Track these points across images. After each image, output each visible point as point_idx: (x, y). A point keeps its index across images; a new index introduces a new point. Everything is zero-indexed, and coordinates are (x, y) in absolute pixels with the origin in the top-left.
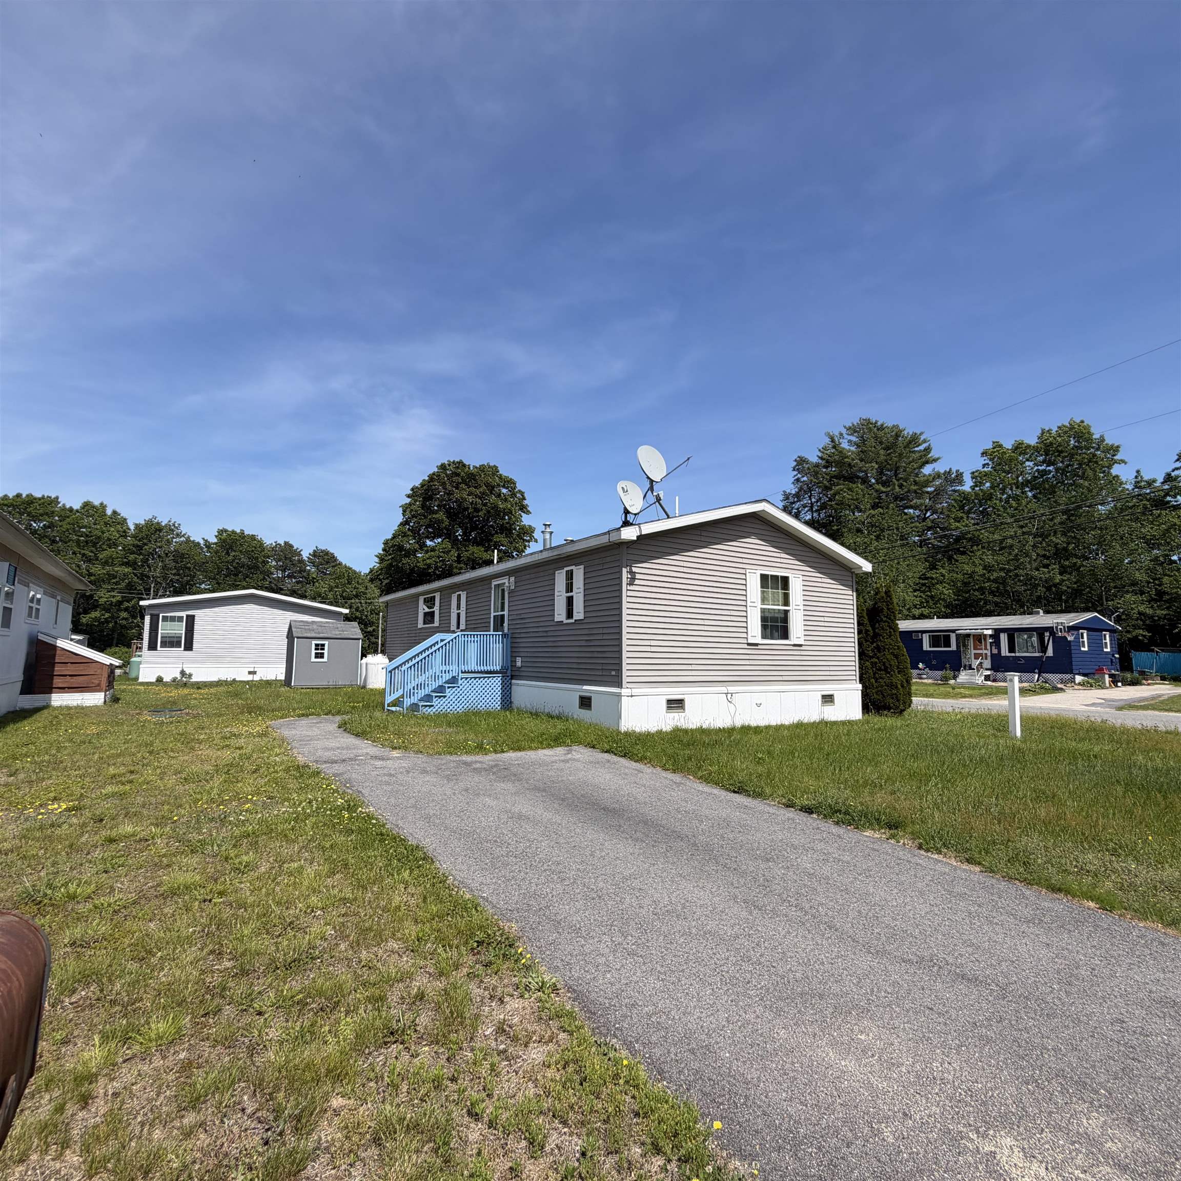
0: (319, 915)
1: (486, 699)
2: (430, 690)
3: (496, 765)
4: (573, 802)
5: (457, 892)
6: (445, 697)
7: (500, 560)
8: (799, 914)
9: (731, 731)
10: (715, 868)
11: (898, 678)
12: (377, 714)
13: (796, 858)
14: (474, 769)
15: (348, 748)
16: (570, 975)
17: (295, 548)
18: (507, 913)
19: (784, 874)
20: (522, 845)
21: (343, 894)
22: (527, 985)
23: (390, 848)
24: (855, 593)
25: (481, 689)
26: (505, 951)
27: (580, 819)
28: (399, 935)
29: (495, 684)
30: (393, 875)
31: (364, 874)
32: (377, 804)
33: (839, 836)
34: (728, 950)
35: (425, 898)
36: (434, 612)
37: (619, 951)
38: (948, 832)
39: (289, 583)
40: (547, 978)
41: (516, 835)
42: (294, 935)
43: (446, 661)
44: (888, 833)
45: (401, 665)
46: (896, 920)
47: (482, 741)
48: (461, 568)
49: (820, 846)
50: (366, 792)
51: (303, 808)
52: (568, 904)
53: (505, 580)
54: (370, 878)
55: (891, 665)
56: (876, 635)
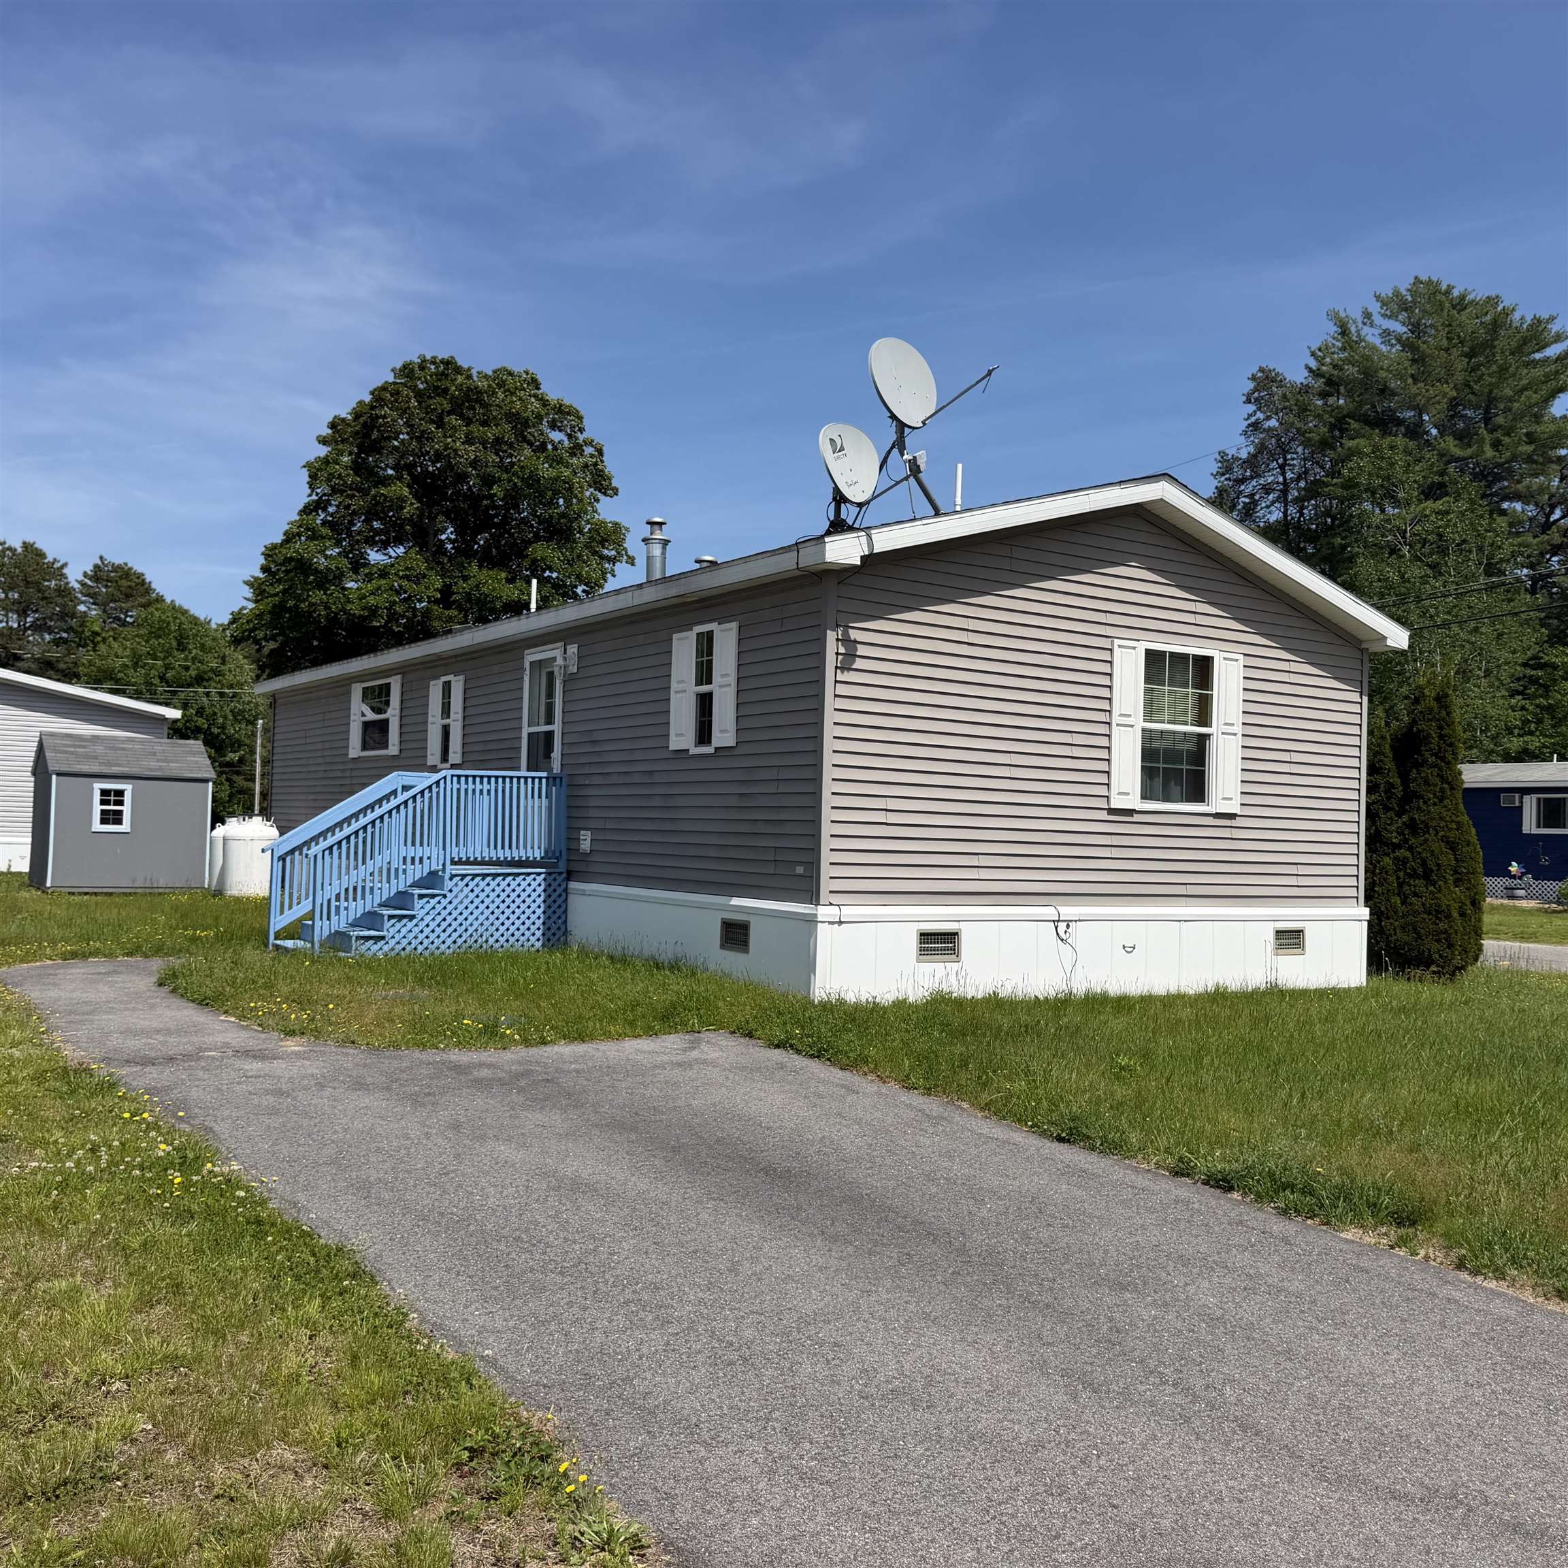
0: (118, 1391)
1: (508, 923)
2: (377, 901)
3: (527, 1074)
4: (698, 1154)
5: (428, 1347)
6: (412, 917)
7: (544, 604)
8: (1180, 1399)
9: (1061, 1005)
10: (1004, 1302)
11: (1452, 896)
12: (250, 954)
13: (1186, 1284)
14: (476, 1080)
15: (179, 1031)
16: (672, 1519)
17: (50, 558)
18: (537, 1392)
19: (1155, 1318)
20: (577, 1247)
21: (172, 1347)
22: (576, 1538)
23: (278, 1252)
24: (1365, 699)
25: (498, 901)
26: (531, 1469)
27: (710, 1193)
28: (296, 1433)
29: (529, 890)
30: (284, 1310)
31: (217, 1306)
32: (248, 1156)
33: (1286, 1241)
34: (1018, 1472)
35: (355, 1358)
36: (387, 721)
37: (781, 1472)
38: (1523, 1235)
39: (37, 644)
40: (619, 1523)
41: (564, 1225)
42: (63, 1432)
43: (416, 836)
44: (1394, 1232)
45: (307, 844)
46: (1387, 1413)
47: (497, 1019)
48: (450, 619)
49: (1241, 1259)
50: (222, 1129)
51: (78, 1163)
52: (676, 1374)
53: (553, 652)
54: (232, 1315)
55: (1438, 865)
56: (1409, 797)
